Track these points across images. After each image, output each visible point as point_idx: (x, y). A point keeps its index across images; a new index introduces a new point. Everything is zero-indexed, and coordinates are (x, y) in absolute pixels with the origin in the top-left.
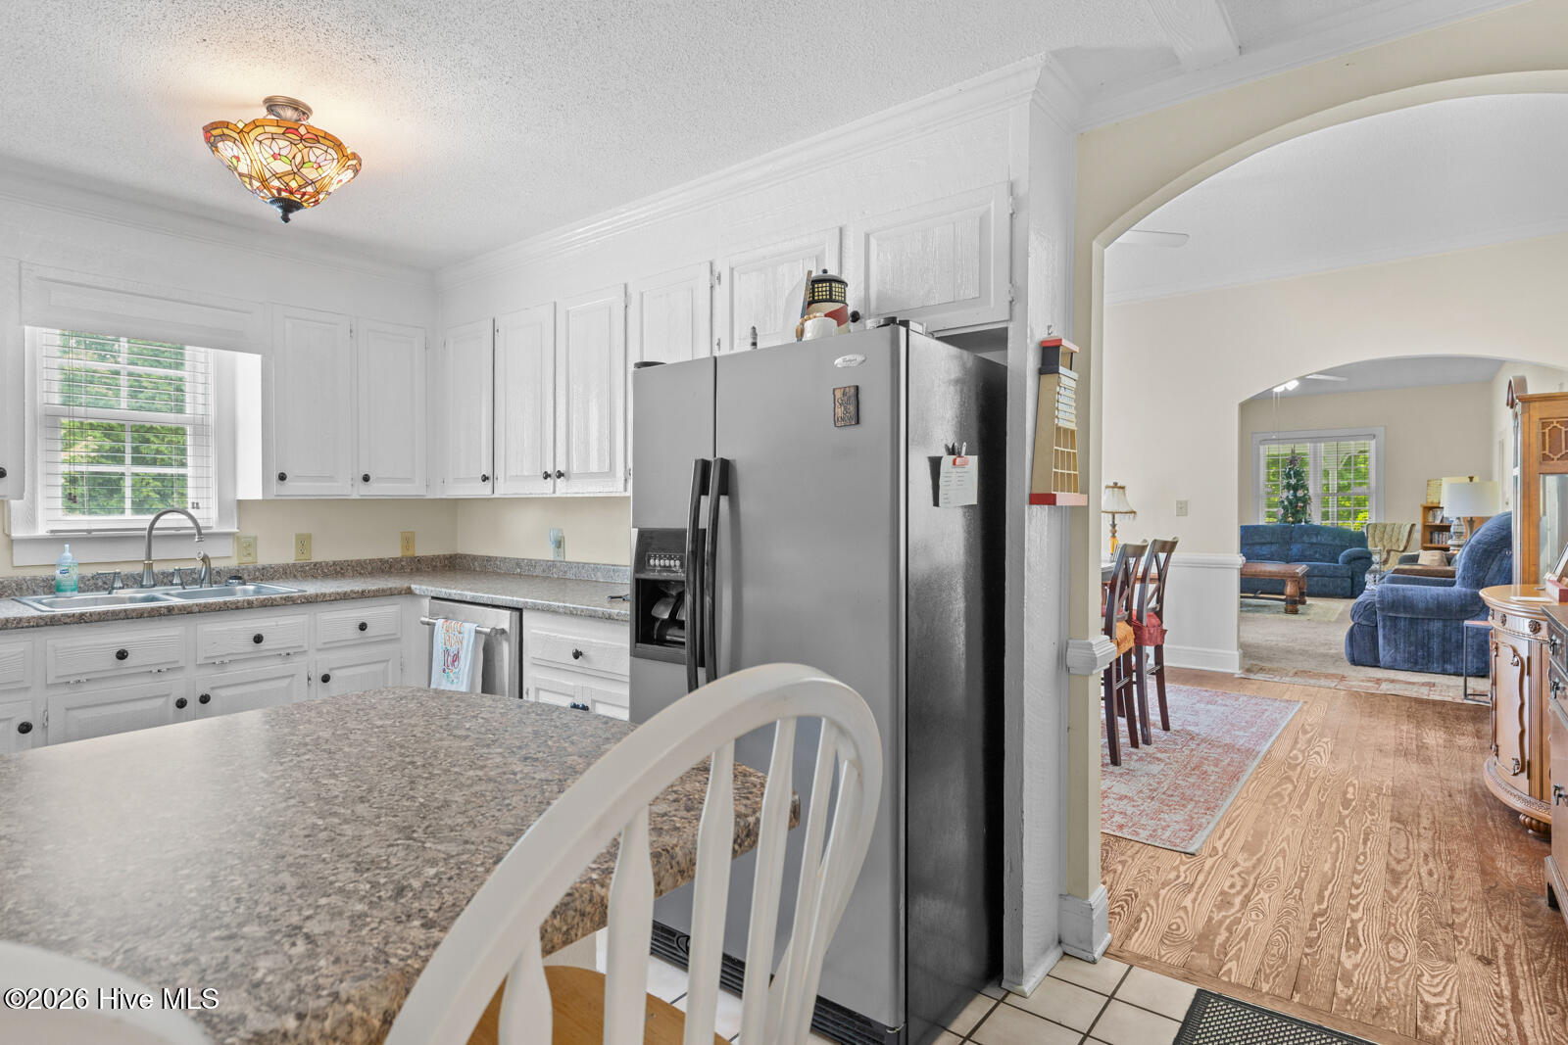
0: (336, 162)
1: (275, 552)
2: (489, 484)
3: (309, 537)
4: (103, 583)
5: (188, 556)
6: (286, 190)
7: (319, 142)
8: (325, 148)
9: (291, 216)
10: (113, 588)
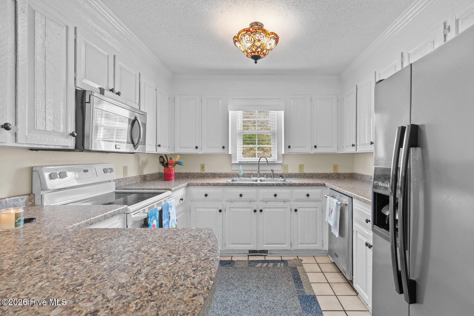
0: (265, 37)
1: (293, 169)
2: (354, 147)
3: (303, 165)
4: (249, 175)
5: (268, 170)
6: (253, 52)
7: (257, 32)
8: (259, 33)
9: (258, 61)
10: (251, 177)
